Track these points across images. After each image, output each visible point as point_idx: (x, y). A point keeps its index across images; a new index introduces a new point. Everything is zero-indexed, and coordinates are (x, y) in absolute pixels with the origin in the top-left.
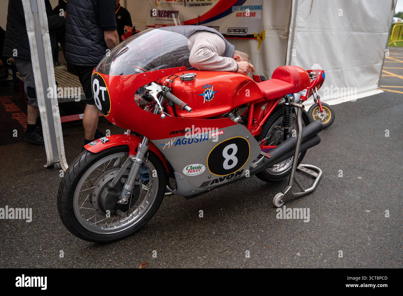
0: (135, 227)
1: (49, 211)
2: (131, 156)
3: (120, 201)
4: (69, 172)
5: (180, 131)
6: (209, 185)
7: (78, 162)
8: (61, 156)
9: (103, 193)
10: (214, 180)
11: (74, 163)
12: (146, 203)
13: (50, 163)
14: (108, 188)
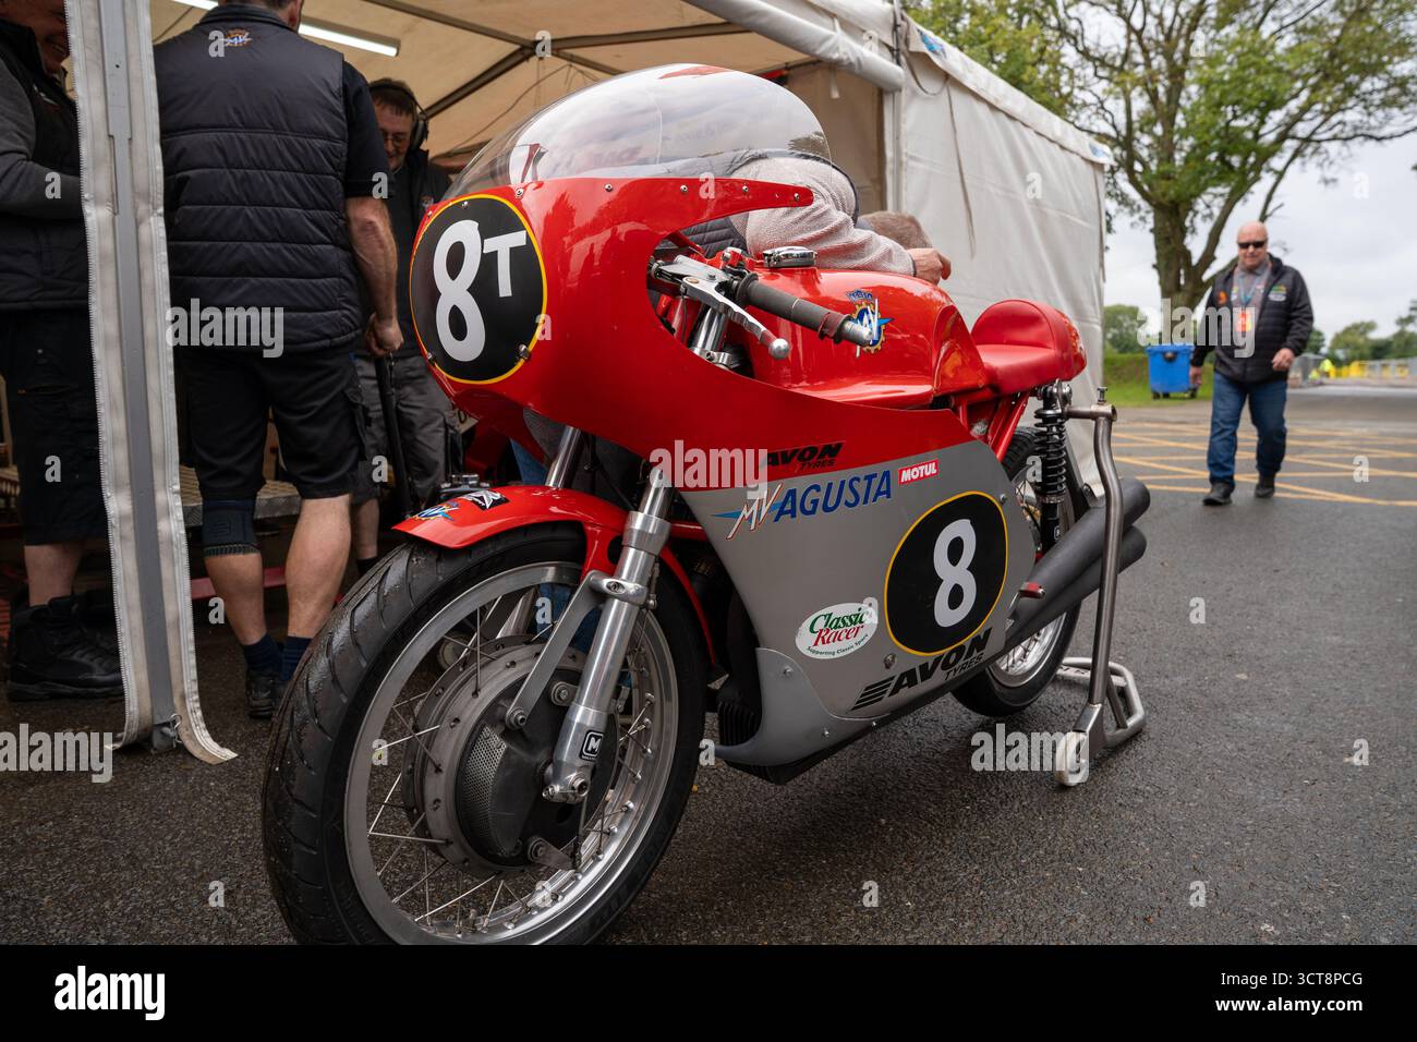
0: (593, 919)
1: (162, 907)
2: (591, 576)
3: (557, 788)
4: (330, 644)
5: (796, 451)
6: (886, 695)
7: (373, 596)
8: (183, 698)
9: (480, 753)
10: (902, 676)
11: (354, 603)
12: (628, 811)
13: (134, 730)
14: (501, 728)
